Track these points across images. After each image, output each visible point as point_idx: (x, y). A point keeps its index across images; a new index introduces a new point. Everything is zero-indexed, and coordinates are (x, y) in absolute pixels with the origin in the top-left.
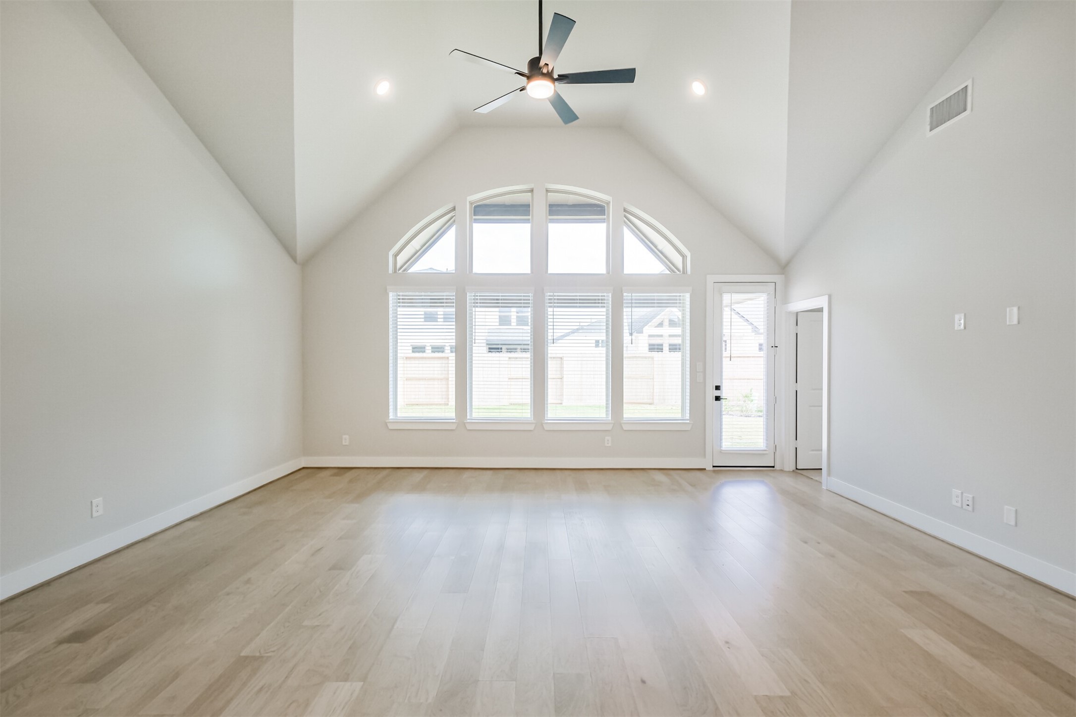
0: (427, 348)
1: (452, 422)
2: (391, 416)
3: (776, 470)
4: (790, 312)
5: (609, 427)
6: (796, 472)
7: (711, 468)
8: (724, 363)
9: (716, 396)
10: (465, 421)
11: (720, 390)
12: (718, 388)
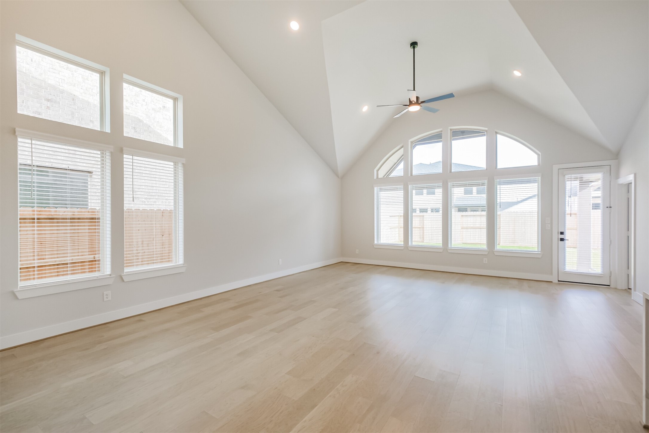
0: (428, 210)
1: (402, 246)
2: (376, 242)
3: (611, 288)
4: (622, 184)
5: (486, 253)
6: (627, 291)
7: (557, 282)
8: (567, 218)
9: (560, 238)
10: (408, 246)
11: (563, 234)
12: (562, 233)
